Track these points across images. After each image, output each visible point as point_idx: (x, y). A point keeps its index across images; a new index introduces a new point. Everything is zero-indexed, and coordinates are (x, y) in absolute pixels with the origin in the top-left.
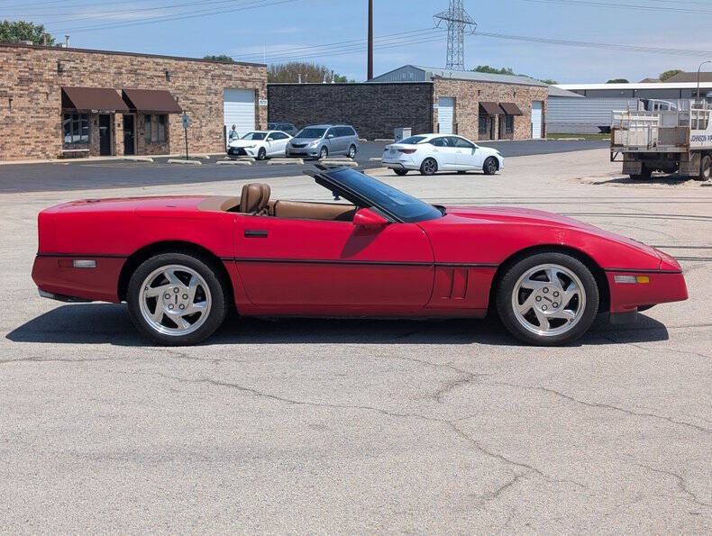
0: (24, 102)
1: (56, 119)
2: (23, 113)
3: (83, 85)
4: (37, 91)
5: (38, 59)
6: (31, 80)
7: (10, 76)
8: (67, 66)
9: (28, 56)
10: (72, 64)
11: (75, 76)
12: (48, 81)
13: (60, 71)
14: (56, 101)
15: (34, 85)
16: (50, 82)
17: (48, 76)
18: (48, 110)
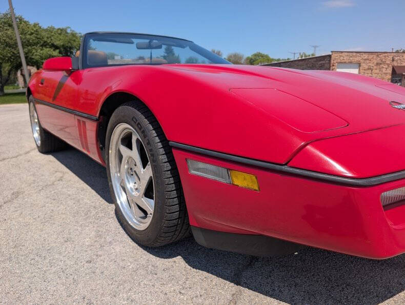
0: (377, 71)
1: (389, 77)
2: (376, 75)
3: (402, 65)
4: (383, 67)
5: (385, 57)
6: (381, 64)
7: (373, 63)
8: (396, 58)
9: (382, 56)
10: (398, 58)
11: (399, 62)
12: (387, 64)
13: (393, 60)
14: (390, 71)
15: (382, 65)
16: (388, 65)
17: (388, 62)
18: (386, 74)
